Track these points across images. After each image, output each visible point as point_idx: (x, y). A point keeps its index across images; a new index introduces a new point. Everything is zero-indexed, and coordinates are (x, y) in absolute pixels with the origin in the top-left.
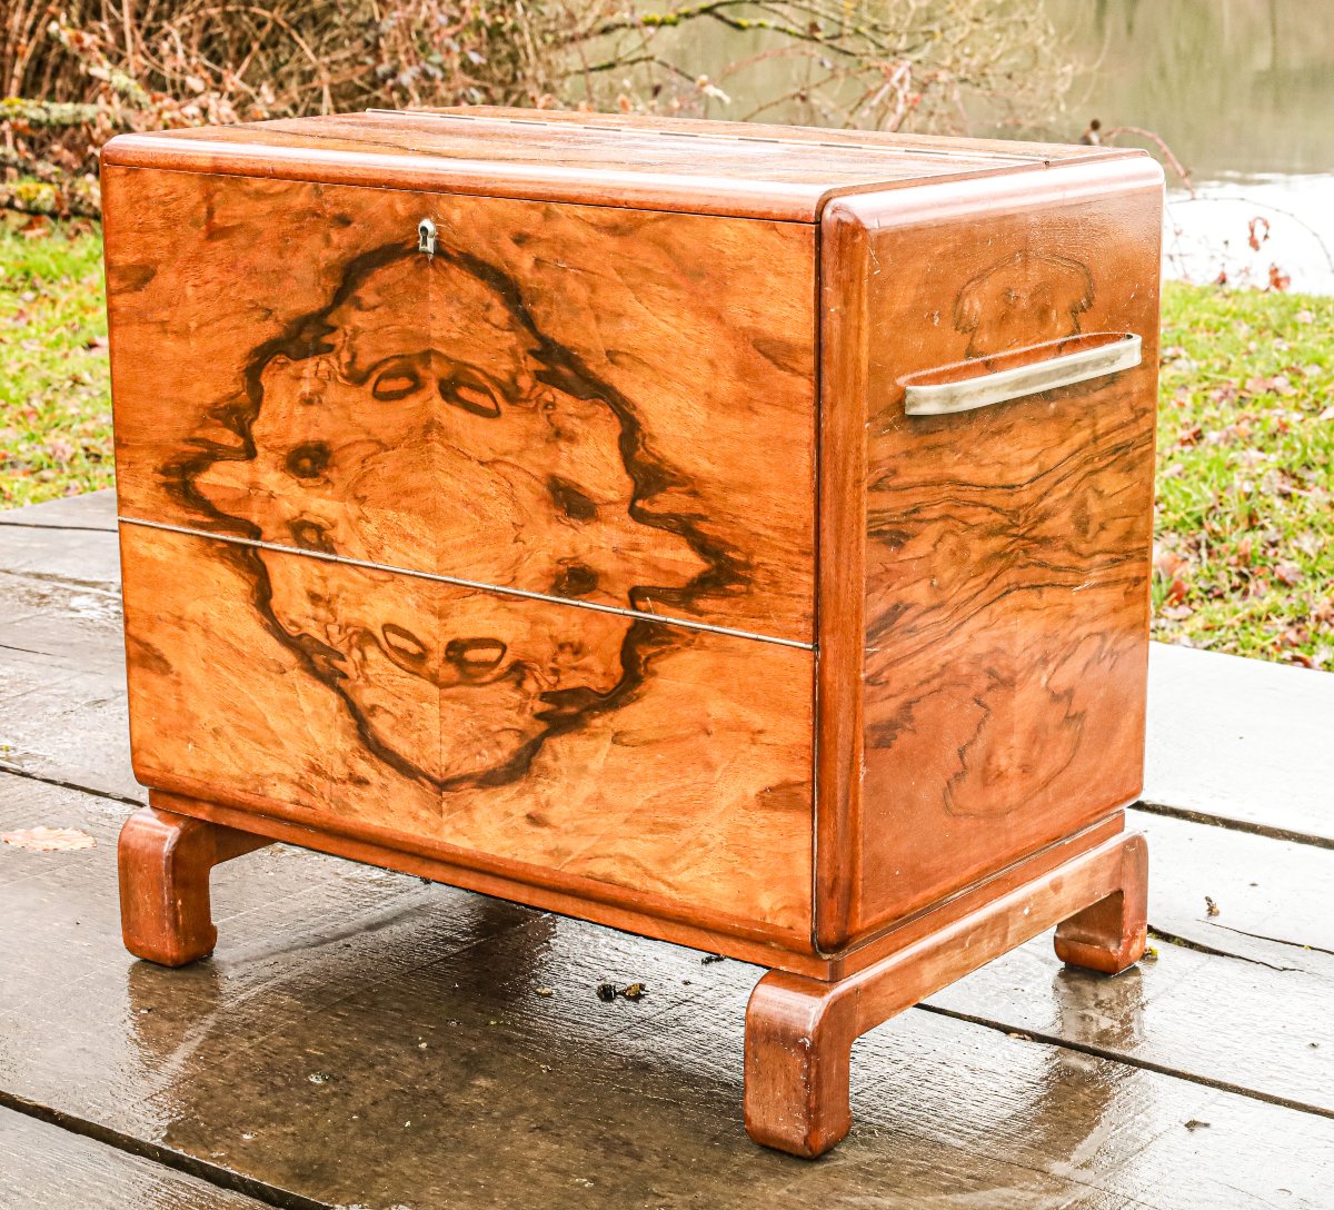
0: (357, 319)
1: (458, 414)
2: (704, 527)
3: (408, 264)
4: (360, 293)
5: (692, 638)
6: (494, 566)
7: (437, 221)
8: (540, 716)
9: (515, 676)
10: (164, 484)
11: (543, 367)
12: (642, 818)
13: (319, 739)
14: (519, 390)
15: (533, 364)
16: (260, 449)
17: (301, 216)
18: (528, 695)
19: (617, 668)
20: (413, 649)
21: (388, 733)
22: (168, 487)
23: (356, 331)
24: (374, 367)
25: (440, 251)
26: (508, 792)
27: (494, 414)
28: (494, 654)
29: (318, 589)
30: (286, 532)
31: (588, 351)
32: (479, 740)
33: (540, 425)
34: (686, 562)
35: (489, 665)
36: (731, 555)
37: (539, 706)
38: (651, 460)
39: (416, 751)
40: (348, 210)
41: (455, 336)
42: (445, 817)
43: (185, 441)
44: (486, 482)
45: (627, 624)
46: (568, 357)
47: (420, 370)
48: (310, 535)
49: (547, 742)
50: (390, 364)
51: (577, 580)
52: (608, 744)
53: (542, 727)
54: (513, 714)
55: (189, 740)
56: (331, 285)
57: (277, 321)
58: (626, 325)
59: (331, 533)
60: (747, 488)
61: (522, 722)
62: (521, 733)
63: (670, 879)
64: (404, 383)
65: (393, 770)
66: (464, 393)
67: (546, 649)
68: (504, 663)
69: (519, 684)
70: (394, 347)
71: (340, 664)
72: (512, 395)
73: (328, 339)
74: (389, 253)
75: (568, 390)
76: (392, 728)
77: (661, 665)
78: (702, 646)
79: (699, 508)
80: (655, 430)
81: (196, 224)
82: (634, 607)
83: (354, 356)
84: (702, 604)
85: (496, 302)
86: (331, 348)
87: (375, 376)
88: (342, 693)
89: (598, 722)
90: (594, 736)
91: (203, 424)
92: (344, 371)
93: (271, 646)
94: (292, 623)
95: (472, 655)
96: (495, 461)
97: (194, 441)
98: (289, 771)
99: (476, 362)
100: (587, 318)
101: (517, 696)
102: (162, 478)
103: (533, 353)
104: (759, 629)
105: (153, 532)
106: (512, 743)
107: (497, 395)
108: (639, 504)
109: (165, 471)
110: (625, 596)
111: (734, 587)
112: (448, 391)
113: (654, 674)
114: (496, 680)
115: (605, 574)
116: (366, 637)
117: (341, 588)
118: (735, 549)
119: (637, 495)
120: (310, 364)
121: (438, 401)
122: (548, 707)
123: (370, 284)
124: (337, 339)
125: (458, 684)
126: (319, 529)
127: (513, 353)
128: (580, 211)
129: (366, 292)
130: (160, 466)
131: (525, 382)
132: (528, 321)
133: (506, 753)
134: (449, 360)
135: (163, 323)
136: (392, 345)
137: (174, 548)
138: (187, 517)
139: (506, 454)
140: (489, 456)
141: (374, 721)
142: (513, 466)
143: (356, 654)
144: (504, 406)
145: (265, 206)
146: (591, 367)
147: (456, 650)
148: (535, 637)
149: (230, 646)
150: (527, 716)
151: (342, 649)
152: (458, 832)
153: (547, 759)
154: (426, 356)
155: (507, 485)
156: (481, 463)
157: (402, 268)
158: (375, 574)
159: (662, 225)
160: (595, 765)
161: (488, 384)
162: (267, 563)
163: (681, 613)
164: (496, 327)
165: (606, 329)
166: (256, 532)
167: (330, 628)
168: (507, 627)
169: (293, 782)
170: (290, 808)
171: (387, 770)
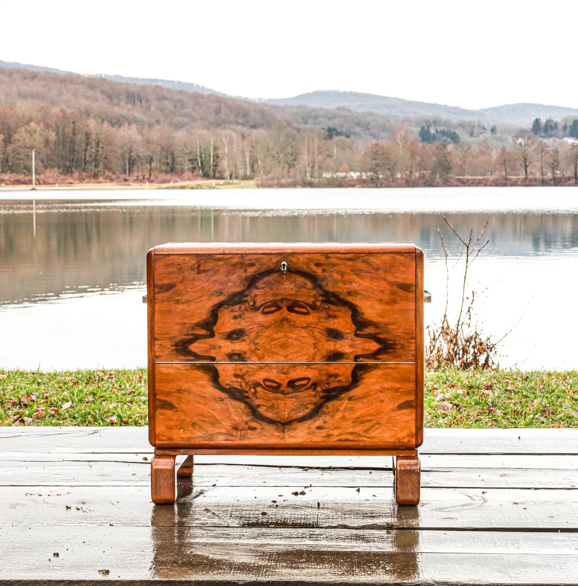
0: (256, 292)
1: (294, 315)
2: (380, 336)
3: (276, 275)
4: (257, 284)
5: (376, 367)
6: (306, 356)
7: (287, 262)
8: (322, 397)
9: (314, 387)
10: (175, 350)
11: (324, 299)
12: (358, 420)
13: (237, 418)
14: (316, 306)
15: (321, 298)
16: (216, 334)
17: (235, 265)
18: (318, 392)
19: (350, 379)
20: (275, 385)
21: (264, 412)
22: (177, 350)
23: (256, 296)
24: (262, 305)
25: (289, 270)
26: (309, 422)
27: (308, 313)
28: (305, 382)
29: (238, 373)
30: (226, 357)
31: (341, 293)
32: (299, 408)
33: (324, 315)
34: (374, 346)
35: (304, 385)
36: (390, 342)
37: (322, 394)
38: (362, 320)
39: (275, 416)
40: (254, 261)
41: (293, 293)
42: (286, 433)
43: (185, 335)
44: (304, 333)
45: (353, 366)
46: (334, 295)
47: (280, 304)
48: (236, 357)
49: (325, 404)
50: (268, 304)
51: (336, 356)
52: (347, 401)
53: (323, 400)
54: (312, 398)
55: (181, 428)
56: (246, 284)
57: (225, 295)
58: (354, 285)
59: (244, 355)
60: (394, 324)
61: (315, 400)
62: (315, 403)
63: (368, 436)
64: (273, 309)
65: (266, 423)
66: (296, 309)
67: (324, 378)
68: (309, 384)
69: (315, 389)
70: (270, 298)
71: (246, 394)
72: (314, 307)
73: (245, 299)
74: (269, 272)
75: (333, 303)
76: (266, 410)
77: (366, 376)
78: (379, 368)
79: (378, 331)
80: (364, 311)
81: (193, 270)
82: (356, 361)
83: (255, 303)
84: (379, 357)
85: (308, 283)
86: (246, 301)
87: (263, 308)
88: (246, 403)
89: (343, 395)
90: (342, 400)
91: (193, 329)
92: (251, 307)
93: (218, 393)
94: (227, 384)
95: (297, 384)
96: (307, 327)
97: (189, 335)
98: (223, 431)
99: (301, 300)
100: (341, 285)
101: (314, 393)
102: (174, 348)
103: (322, 295)
104: (398, 361)
105: (169, 365)
106: (311, 407)
107: (308, 308)
108: (358, 332)
109: (176, 345)
110: (353, 359)
111: (390, 351)
112: (290, 309)
113: (363, 378)
114: (306, 389)
115: (346, 353)
116: (257, 384)
117: (247, 371)
118: (390, 340)
119: (358, 329)
120: (238, 307)
121: (286, 312)
122: (325, 394)
123: (262, 282)
124: (249, 299)
125: (292, 393)
126: (239, 355)
127: (314, 296)
128: (339, 256)
129: (260, 284)
130: (174, 344)
131: (318, 304)
132: (320, 287)
133: (309, 410)
134: (290, 300)
135: (177, 300)
136: (269, 298)
137: (179, 369)
138: (185, 358)
139: (311, 324)
140: (305, 325)
141: (259, 409)
142: (314, 327)
143: (253, 390)
144: (310, 311)
145: (221, 263)
146: (342, 297)
147: (291, 384)
148: (320, 375)
149: (201, 396)
150: (318, 398)
151: (247, 389)
152: (290, 437)
153: (325, 409)
154: (282, 300)
155: (311, 333)
156: (302, 328)
157: (275, 276)
158: (261, 365)
159: (366, 257)
160: (342, 408)
161: (305, 305)
162: (218, 368)
163: (373, 360)
164: (308, 289)
165: (347, 286)
166: (213, 359)
167: (242, 384)
168: (311, 374)
169: (225, 434)
170: (224, 442)
171: (264, 424)
